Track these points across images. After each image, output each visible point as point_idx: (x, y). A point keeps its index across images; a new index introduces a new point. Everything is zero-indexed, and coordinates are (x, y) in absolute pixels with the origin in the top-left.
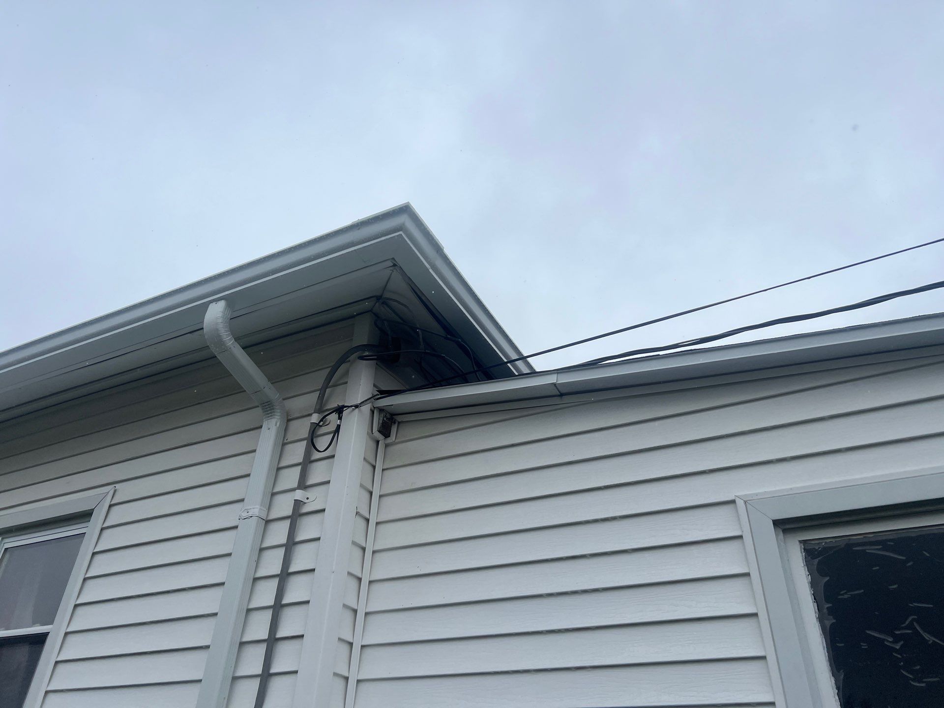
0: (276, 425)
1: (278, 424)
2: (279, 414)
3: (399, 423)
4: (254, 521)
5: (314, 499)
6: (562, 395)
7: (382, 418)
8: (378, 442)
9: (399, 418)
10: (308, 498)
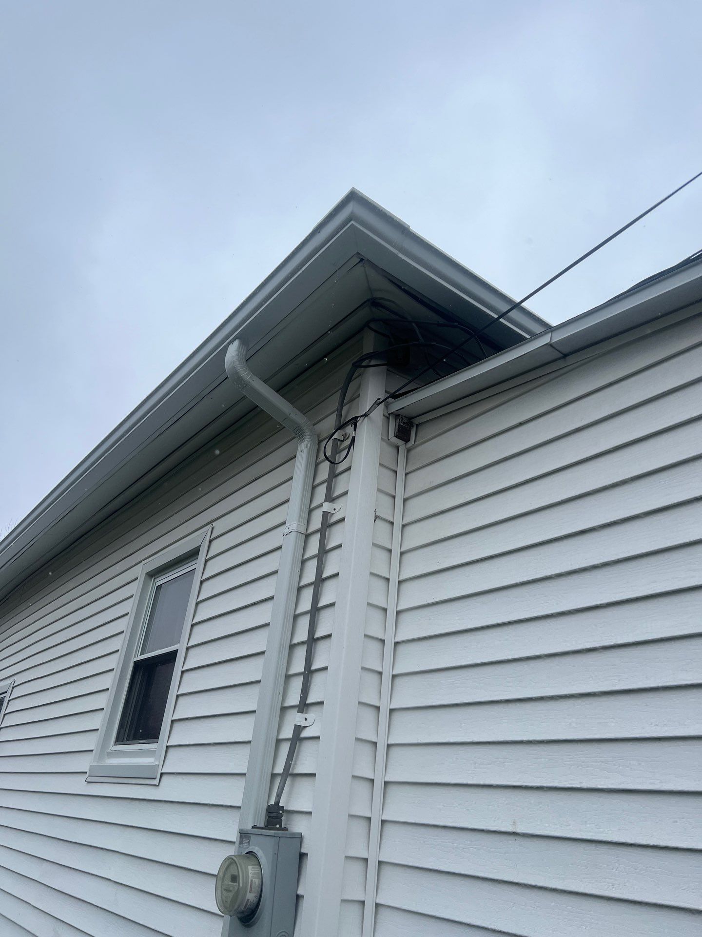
0: (307, 447)
1: (309, 445)
2: (309, 437)
3: (418, 426)
4: (293, 534)
5: (338, 509)
6: (565, 356)
7: (397, 424)
8: (398, 448)
9: (417, 421)
10: (335, 509)
